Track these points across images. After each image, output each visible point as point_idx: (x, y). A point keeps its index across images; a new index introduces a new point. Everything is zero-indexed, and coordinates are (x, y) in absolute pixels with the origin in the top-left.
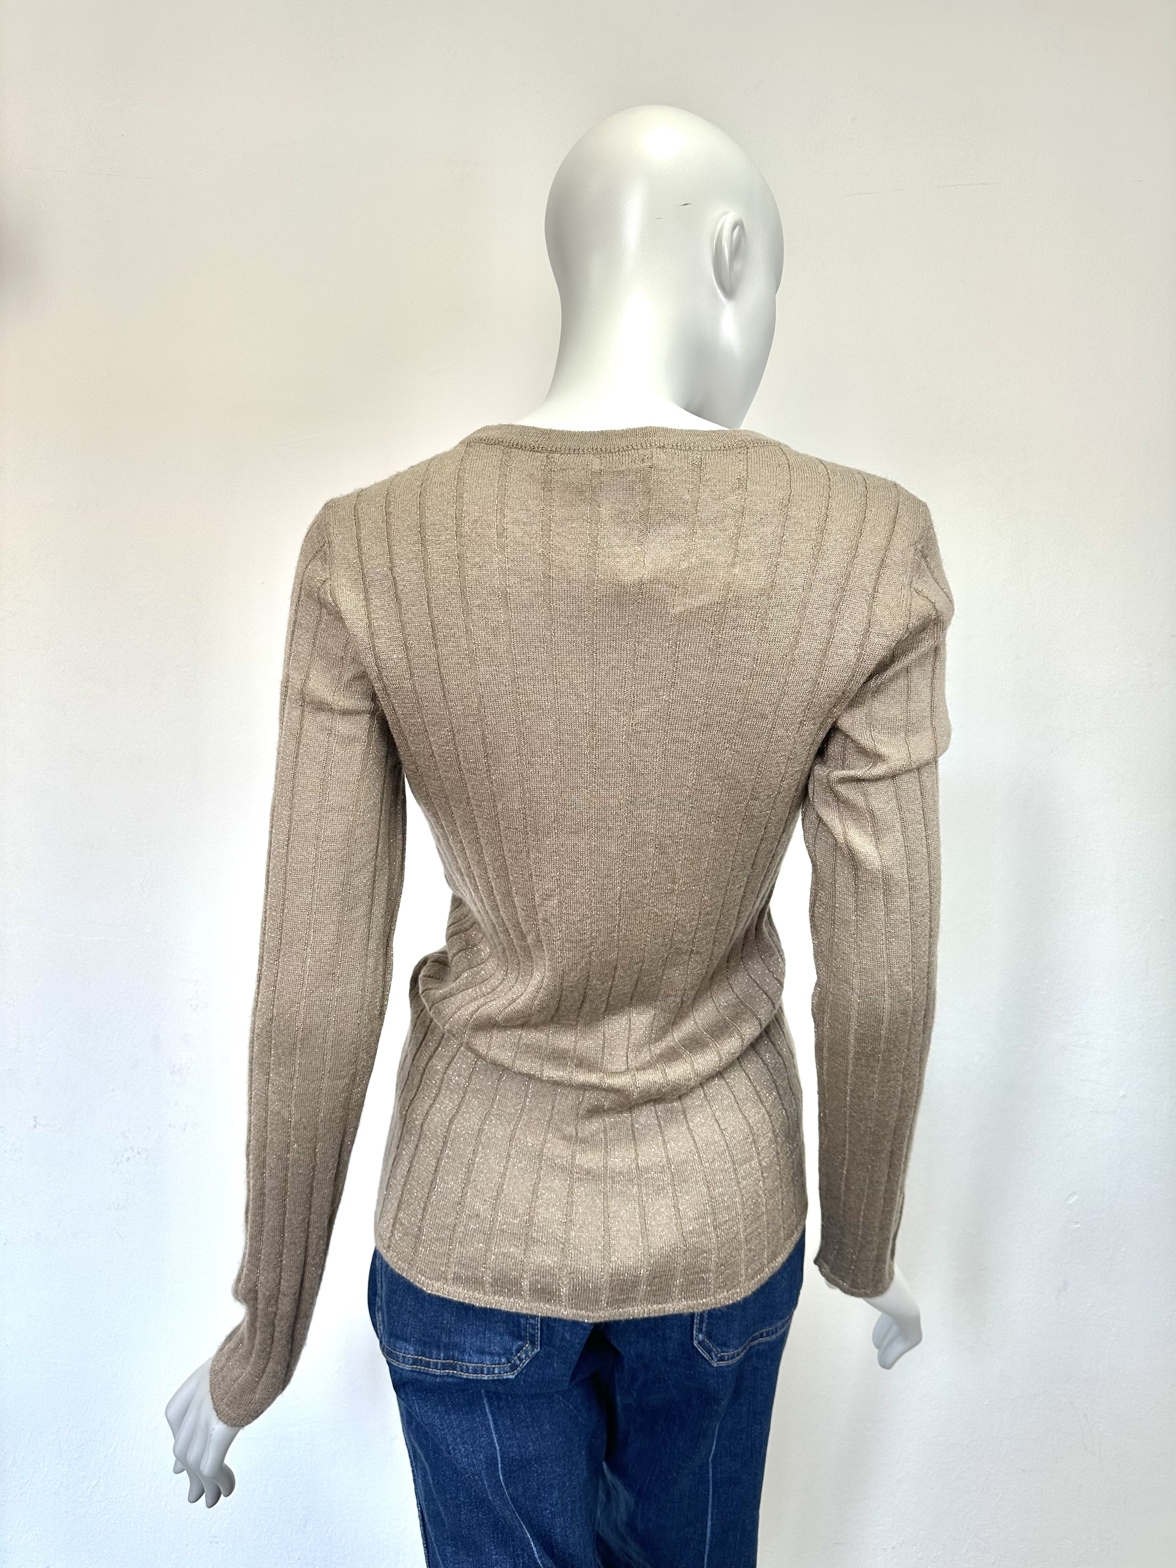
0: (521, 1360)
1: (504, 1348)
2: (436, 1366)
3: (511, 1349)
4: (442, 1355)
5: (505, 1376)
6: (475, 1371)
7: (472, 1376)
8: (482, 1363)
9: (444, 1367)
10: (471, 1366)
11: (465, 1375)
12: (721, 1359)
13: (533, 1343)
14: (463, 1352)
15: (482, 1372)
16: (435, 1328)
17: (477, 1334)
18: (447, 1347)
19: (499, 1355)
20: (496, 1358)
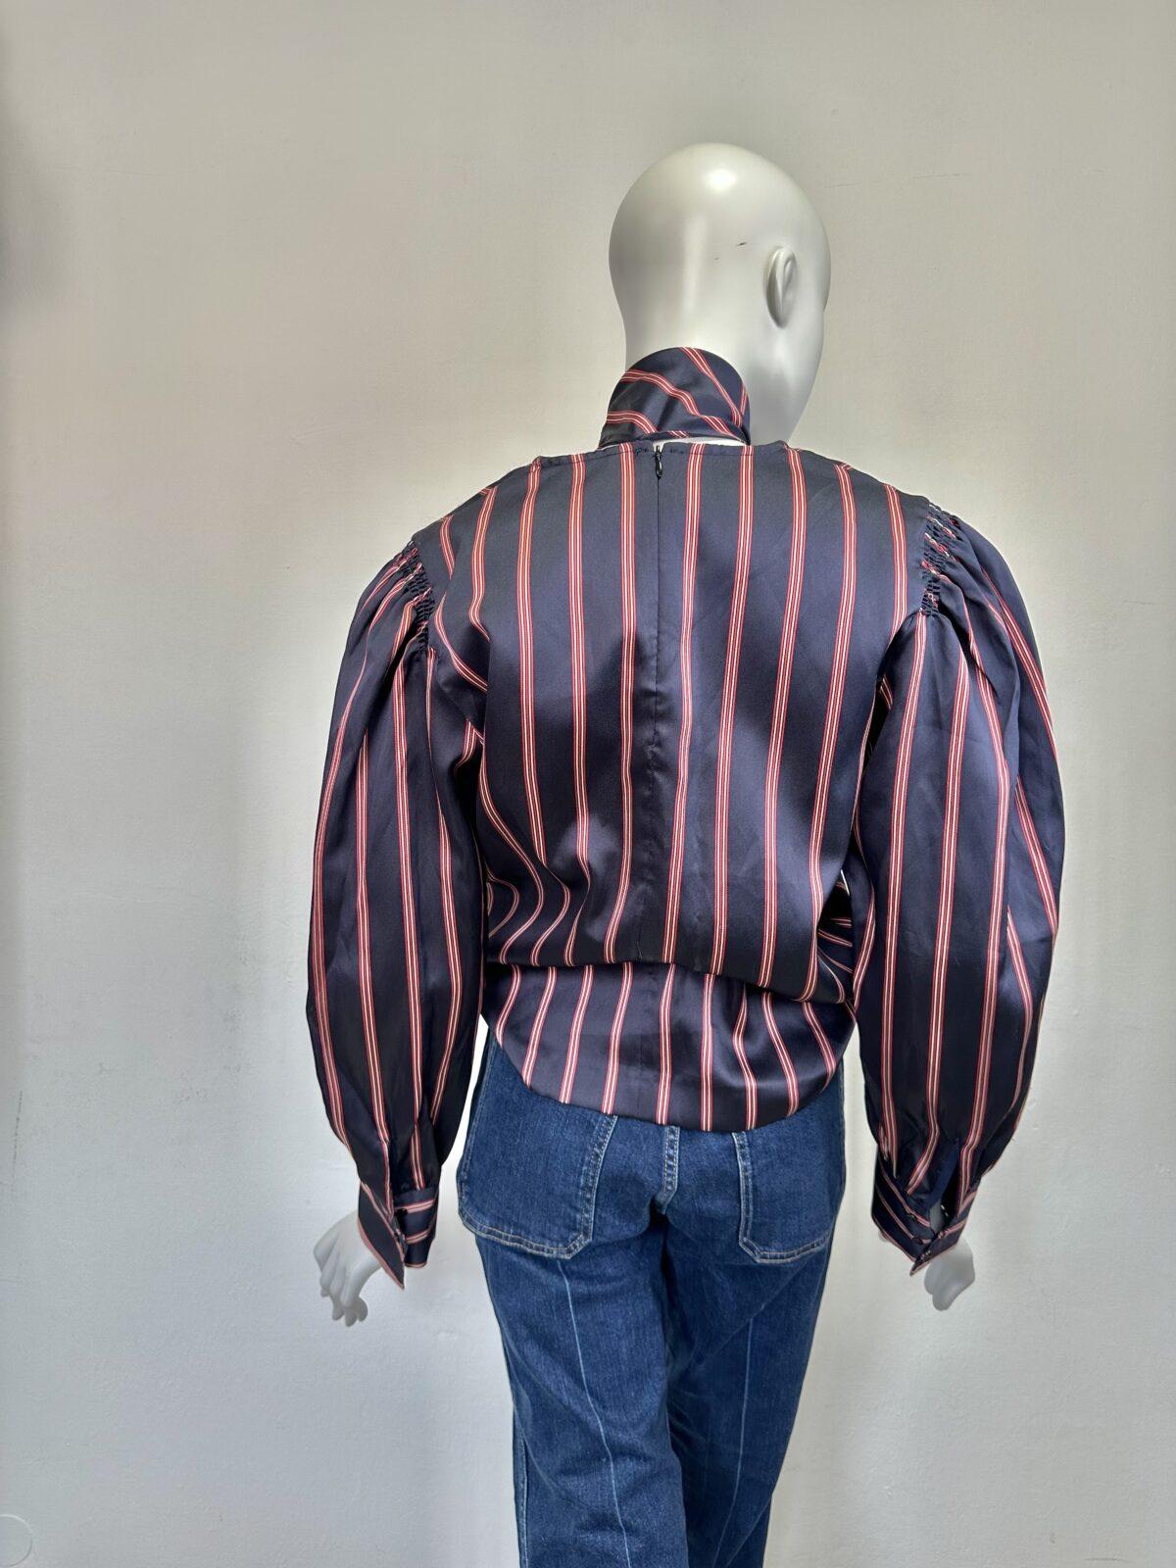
0: (575, 1247)
1: (561, 1236)
2: (506, 1238)
3: (567, 1238)
4: (512, 1231)
5: (562, 1257)
6: (538, 1249)
7: (535, 1252)
8: (544, 1244)
9: (513, 1240)
10: (534, 1245)
11: (529, 1250)
12: (764, 1257)
13: (586, 1234)
14: (528, 1233)
15: (543, 1250)
16: (508, 1208)
17: (539, 1221)
18: (516, 1225)
19: (558, 1242)
20: (555, 1244)
